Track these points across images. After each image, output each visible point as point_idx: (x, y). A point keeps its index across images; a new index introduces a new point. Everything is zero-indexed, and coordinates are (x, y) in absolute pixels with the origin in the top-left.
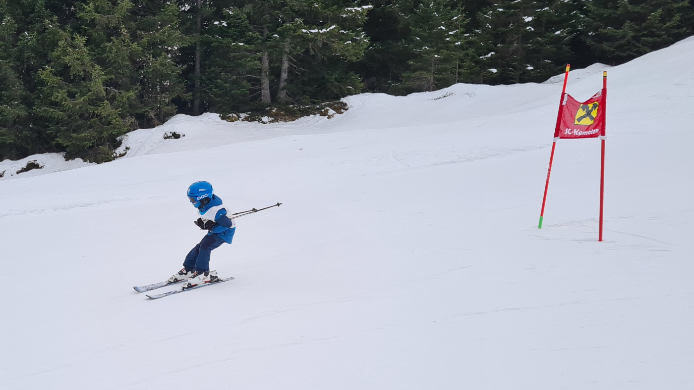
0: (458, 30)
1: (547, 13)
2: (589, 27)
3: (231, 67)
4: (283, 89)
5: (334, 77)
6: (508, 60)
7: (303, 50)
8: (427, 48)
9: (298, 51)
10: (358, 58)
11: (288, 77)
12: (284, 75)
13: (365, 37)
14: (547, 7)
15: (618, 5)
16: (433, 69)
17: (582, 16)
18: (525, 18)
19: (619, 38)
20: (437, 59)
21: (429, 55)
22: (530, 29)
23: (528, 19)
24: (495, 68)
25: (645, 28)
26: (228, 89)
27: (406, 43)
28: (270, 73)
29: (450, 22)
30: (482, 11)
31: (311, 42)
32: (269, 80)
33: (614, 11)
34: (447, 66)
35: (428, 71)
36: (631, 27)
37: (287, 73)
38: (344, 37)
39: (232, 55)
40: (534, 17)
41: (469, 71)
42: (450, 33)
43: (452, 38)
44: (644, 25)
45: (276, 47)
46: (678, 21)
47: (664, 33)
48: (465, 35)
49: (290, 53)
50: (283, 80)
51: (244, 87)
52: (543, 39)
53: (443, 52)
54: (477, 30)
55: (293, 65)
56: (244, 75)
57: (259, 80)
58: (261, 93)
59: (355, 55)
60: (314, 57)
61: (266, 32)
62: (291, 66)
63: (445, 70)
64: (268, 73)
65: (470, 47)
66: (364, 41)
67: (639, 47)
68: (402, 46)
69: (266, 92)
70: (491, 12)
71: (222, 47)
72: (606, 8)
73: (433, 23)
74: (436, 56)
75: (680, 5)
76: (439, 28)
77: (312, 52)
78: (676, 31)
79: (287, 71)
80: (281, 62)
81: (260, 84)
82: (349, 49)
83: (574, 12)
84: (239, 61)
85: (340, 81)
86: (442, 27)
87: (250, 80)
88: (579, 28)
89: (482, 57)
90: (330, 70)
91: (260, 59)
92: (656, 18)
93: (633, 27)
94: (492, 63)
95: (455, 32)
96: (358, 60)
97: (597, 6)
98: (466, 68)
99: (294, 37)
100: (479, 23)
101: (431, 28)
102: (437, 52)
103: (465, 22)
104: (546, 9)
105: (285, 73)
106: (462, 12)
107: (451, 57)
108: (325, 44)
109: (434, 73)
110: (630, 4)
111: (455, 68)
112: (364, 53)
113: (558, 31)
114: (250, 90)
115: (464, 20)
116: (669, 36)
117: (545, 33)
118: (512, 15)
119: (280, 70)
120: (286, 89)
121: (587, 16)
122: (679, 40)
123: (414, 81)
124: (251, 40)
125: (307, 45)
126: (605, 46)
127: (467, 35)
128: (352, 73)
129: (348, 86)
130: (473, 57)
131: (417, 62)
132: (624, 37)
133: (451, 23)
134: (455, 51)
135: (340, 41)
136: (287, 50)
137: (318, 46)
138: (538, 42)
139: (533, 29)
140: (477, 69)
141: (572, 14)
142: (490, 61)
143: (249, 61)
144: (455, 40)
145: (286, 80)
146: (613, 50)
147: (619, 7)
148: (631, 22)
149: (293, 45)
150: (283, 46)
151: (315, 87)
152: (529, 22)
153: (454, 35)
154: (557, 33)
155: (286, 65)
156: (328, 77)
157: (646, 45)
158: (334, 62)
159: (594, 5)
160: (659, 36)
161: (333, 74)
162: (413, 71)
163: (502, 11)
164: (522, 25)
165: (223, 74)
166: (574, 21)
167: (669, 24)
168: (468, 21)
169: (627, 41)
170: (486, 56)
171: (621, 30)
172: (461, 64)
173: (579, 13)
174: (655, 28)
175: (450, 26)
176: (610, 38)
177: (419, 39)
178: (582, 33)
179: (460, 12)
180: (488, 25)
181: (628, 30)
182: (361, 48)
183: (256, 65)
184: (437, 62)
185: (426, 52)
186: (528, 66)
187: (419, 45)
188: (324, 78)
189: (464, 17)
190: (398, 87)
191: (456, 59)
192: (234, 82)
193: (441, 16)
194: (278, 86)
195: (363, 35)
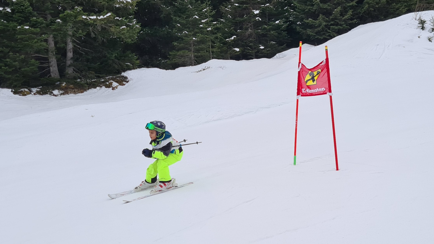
0: (208, 19)
1: (269, 8)
2: (297, 18)
3: (19, 47)
4: (70, 66)
5: (114, 55)
6: (246, 42)
7: (85, 34)
8: (186, 32)
9: (81, 34)
10: (132, 40)
11: (73, 56)
12: (70, 55)
13: (137, 23)
14: (268, 3)
15: (313, 4)
16: (192, 48)
17: (292, 11)
18: (254, 11)
19: (317, 26)
20: (195, 41)
21: (188, 38)
22: (258, 19)
23: (256, 12)
24: (238, 48)
25: (333, 20)
26: (18, 67)
27: (169, 28)
28: (57, 52)
29: (202, 12)
30: (223, 5)
31: (91, 27)
32: (56, 57)
33: (311, 7)
34: (203, 46)
35: (190, 50)
36: (323, 19)
37: (72, 52)
38: (119, 23)
39: (19, 37)
40: (261, 10)
41: (219, 50)
42: (202, 21)
43: (205, 25)
44: (331, 17)
45: (60, 30)
46: (351, 15)
47: (344, 23)
48: (213, 23)
49: (73, 36)
50: (69, 58)
51: (33, 65)
52: (268, 27)
53: (199, 36)
54: (221, 19)
55: (77, 46)
56: (32, 55)
57: (47, 59)
58: (50, 70)
59: (130, 37)
60: (95, 39)
61: (49, 18)
62: (75, 46)
63: (202, 49)
64: (55, 54)
65: (218, 32)
66: (136, 27)
67: (329, 32)
68: (166, 31)
69: (54, 69)
70: (230, 6)
71: (9, 30)
72: (306, 5)
73: (189, 13)
74: (194, 38)
75: (351, 4)
76: (194, 17)
77: (93, 35)
78: (351, 22)
79: (72, 51)
80: (66, 43)
81: (48, 62)
82: (124, 33)
83: (286, 8)
84: (26, 42)
85: (119, 58)
86: (196, 16)
87: (37, 59)
88: (291, 19)
89: (228, 40)
90: (111, 50)
91: (46, 41)
92: (338, 13)
93: (324, 19)
94: (235, 44)
95: (206, 20)
96: (133, 42)
97: (300, 4)
98: (217, 48)
99: (75, 23)
100: (223, 14)
101: (188, 17)
102: (194, 35)
103: (212, 13)
104: (267, 5)
105: (71, 52)
106: (209, 5)
107: (205, 39)
108: (103, 29)
109: (194, 52)
110: (321, 3)
111: (210, 48)
112: (137, 36)
113: (277, 21)
114: (39, 67)
115: (211, 12)
116: (347, 25)
117: (269, 22)
118: (245, 9)
119: (66, 50)
120: (73, 66)
121: (295, 11)
122: (353, 28)
123: (180, 58)
124: (35, 25)
125: (88, 29)
126: (309, 32)
127: (215, 23)
128: (128, 52)
129: (128, 62)
130: (221, 40)
131: (180, 43)
132: (320, 25)
133: (202, 14)
134: (208, 35)
135: (116, 26)
136: (70, 33)
137: (98, 30)
138: (265, 29)
139: (260, 19)
140: (225, 48)
141: (285, 9)
142: (233, 42)
143: (35, 43)
144: (207, 26)
145: (72, 58)
146: (314, 34)
147: (314, 5)
148: (323, 15)
149: (75, 29)
150: (67, 30)
151: (99, 63)
152: (257, 14)
153: (206, 23)
154: (277, 22)
155: (70, 46)
156: (109, 56)
157: (333, 31)
158: (113, 43)
159: (298, 4)
160: (341, 25)
161: (112, 53)
162: (178, 51)
163: (237, 6)
164: (252, 16)
165: (11, 53)
166: (287, 14)
167: (346, 17)
168: (214, 13)
169: (322, 28)
170: (230, 39)
171: (318, 21)
172: (213, 44)
173: (289, 8)
174: (337, 19)
175: (202, 16)
176: (311, 27)
177: (179, 25)
178: (292, 23)
179: (208, 5)
180: (229, 16)
181: (321, 20)
182: (134, 32)
183: (43, 46)
184: (195, 43)
185: (186, 36)
186: (260, 46)
187: (180, 30)
188: (105, 57)
189: (211, 9)
190: (168, 63)
191: (209, 40)
192: (23, 61)
193: (194, 8)
194: (66, 64)
195: (135, 22)
